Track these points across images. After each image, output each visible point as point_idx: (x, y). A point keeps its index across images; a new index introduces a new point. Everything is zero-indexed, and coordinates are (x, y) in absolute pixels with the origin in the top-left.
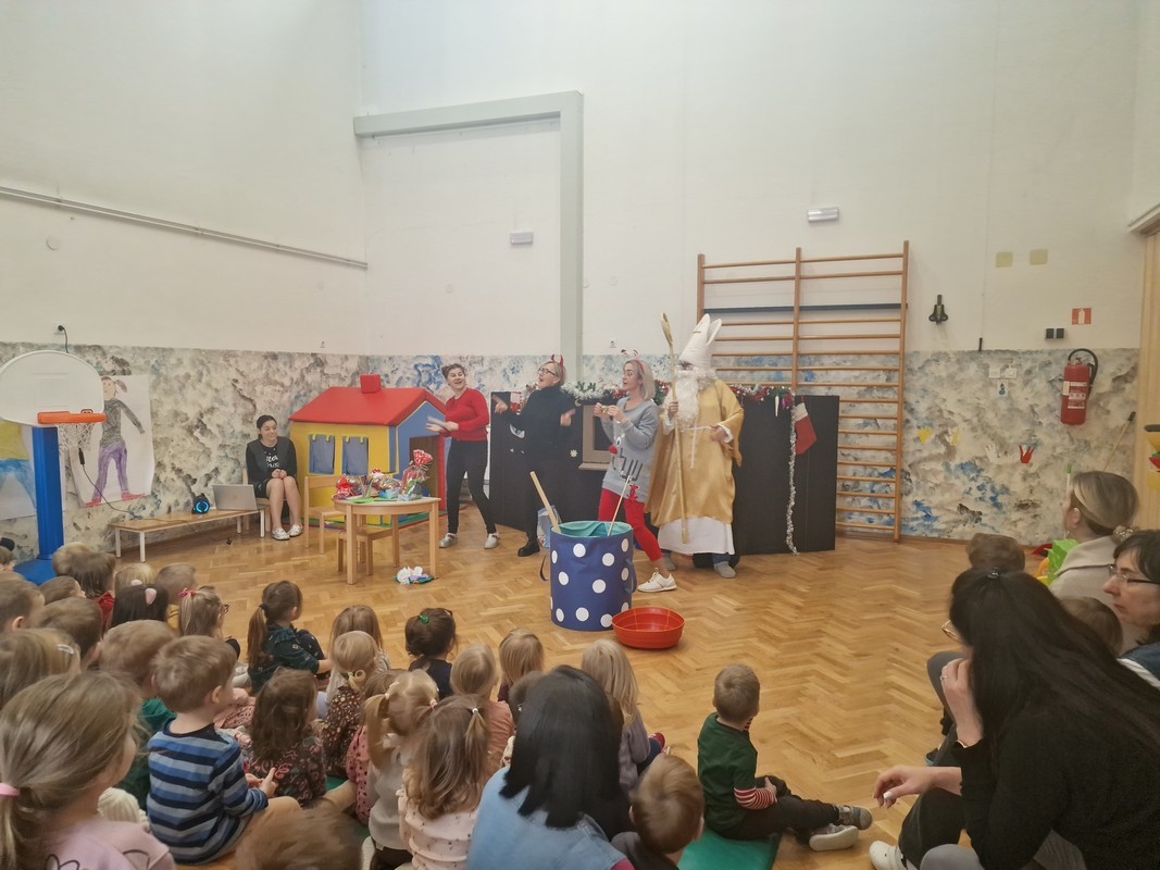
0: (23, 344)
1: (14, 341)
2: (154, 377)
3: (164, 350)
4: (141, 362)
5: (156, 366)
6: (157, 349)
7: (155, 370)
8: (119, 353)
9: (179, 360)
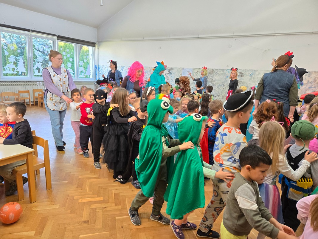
0: (219, 69)
1: (218, 69)
2: (250, 77)
3: (255, 70)
4: (247, 73)
5: (251, 74)
6: (252, 70)
7: (251, 75)
8: (241, 71)
9: (259, 73)
